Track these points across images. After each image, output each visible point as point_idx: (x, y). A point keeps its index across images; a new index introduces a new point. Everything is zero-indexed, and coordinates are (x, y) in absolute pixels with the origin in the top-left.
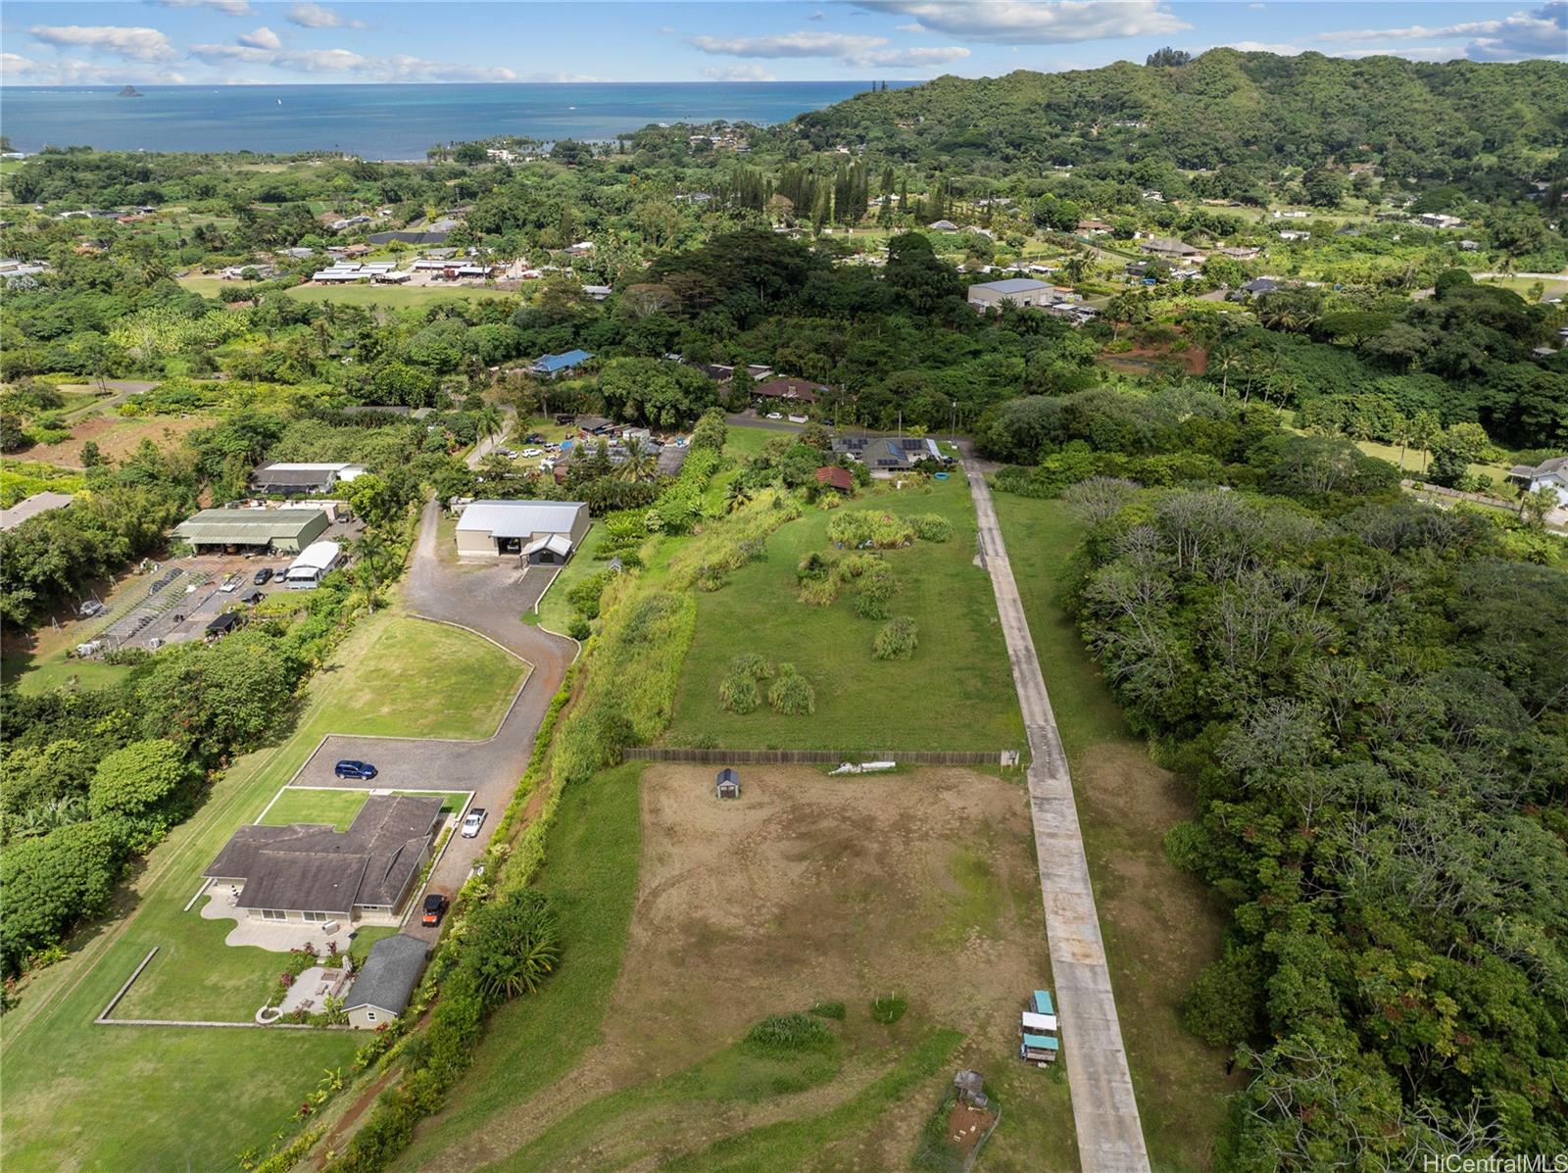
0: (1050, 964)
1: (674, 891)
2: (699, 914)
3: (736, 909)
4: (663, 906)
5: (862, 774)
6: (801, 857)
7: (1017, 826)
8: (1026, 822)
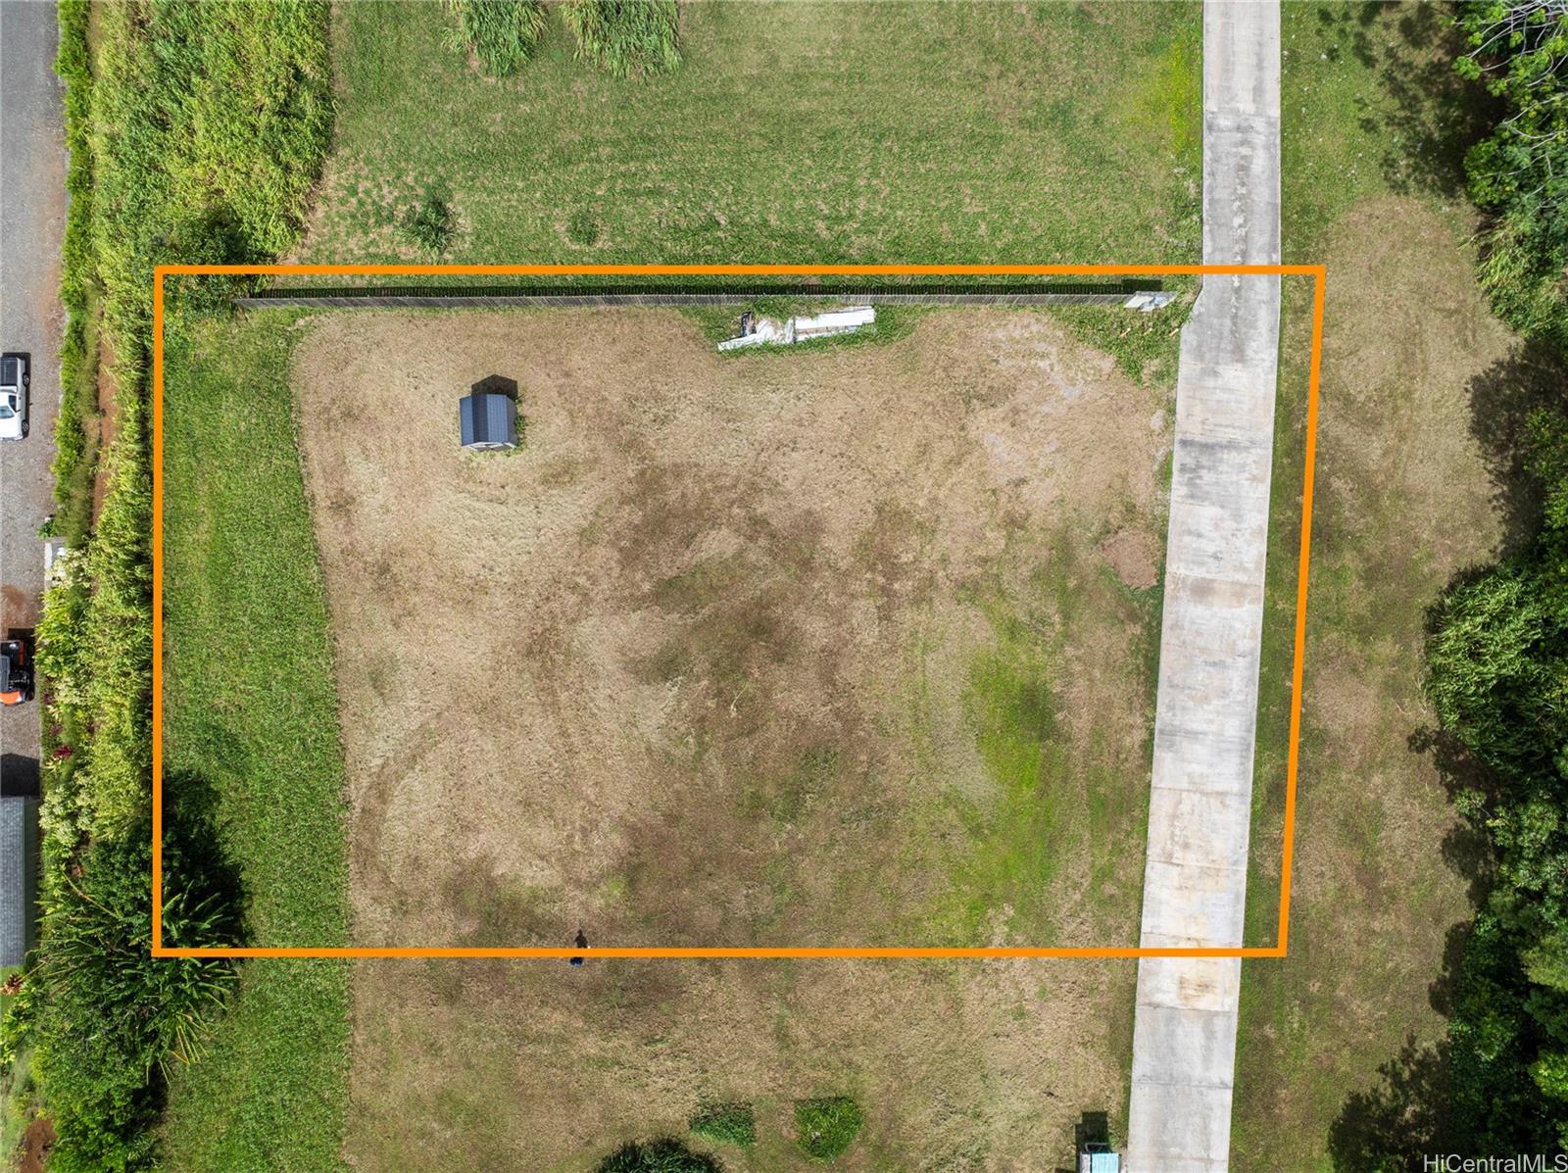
0: (1132, 1011)
1: (414, 781)
2: (472, 851)
3: (545, 836)
4: (400, 830)
5: (795, 346)
6: (665, 667)
7: (1129, 556)
8: (1152, 540)
